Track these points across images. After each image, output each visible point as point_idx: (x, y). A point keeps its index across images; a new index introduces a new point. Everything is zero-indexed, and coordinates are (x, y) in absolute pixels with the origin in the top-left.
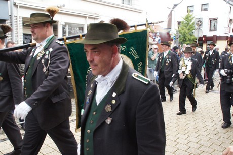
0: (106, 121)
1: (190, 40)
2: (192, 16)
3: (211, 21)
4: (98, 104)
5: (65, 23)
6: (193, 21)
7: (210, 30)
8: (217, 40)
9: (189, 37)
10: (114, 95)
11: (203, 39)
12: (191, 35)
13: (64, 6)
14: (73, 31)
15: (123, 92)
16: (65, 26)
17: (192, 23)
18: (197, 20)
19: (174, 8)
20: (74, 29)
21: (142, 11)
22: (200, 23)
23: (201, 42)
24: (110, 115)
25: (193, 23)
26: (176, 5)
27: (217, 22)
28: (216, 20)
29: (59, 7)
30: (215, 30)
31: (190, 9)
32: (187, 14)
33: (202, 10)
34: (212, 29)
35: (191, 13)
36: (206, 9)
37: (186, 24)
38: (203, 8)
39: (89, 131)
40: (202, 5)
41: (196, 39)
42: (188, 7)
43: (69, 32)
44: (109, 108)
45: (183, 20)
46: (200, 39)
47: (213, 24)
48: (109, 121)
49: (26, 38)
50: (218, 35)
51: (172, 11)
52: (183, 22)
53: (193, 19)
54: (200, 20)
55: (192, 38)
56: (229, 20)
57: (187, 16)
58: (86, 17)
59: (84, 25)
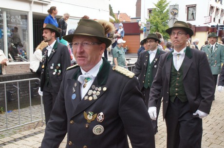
2: (165, 2)
3: (188, 8)
5: (1, 9)
6: (167, 8)
8: (196, 32)
14: (13, 20)
16: (1, 12)
18: (172, 8)
22: (175, 11)
25: (167, 11)
27: (195, 10)
28: (194, 7)
30: (194, 19)
34: (190, 18)
45: (155, 7)
47: (190, 12)
53: (166, 5)
54: (176, 7)
56: (209, 7)
59: (28, 12)
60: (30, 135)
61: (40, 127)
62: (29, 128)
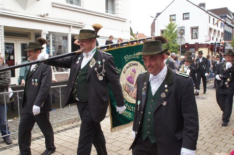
0: (163, 104)
1: (173, 47)
2: (174, 24)
3: (192, 29)
4: (153, 95)
5: (49, 32)
6: (176, 29)
7: (192, 38)
8: (198, 48)
9: (172, 45)
10: (166, 86)
11: (186, 46)
12: (174, 43)
13: (47, 15)
14: (57, 40)
15: (172, 84)
16: (49, 35)
17: (174, 31)
18: (180, 29)
19: (157, 17)
20: (58, 39)
21: (126, 20)
22: (182, 31)
23: (184, 50)
24: (165, 99)
25: (176, 31)
26: (158, 14)
27: (198, 31)
28: (197, 28)
29: (42, 16)
30: (197, 38)
31: (172, 18)
32: (170, 23)
33: (183, 19)
34: (193, 37)
35: (173, 22)
36: (187, 18)
37: (169, 32)
38: (185, 17)
39: (150, 113)
40: (184, 14)
41: (179, 47)
42: (170, 16)
43: (53, 41)
44: (163, 95)
45: (166, 29)
46: (183, 46)
47: (194, 33)
48: (165, 104)
49: (7, 48)
50: (200, 43)
51: (155, 20)
52: (166, 30)
53: (175, 27)
54: (182, 28)
55: (175, 45)
56: (209, 28)
57: (170, 25)
58: (69, 26)
59: (68, 34)
60: (69, 129)
61: (77, 123)
62: (69, 123)
